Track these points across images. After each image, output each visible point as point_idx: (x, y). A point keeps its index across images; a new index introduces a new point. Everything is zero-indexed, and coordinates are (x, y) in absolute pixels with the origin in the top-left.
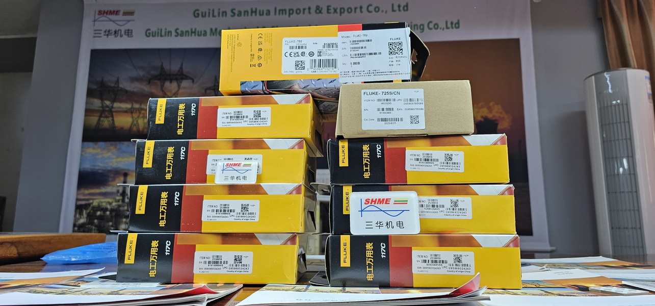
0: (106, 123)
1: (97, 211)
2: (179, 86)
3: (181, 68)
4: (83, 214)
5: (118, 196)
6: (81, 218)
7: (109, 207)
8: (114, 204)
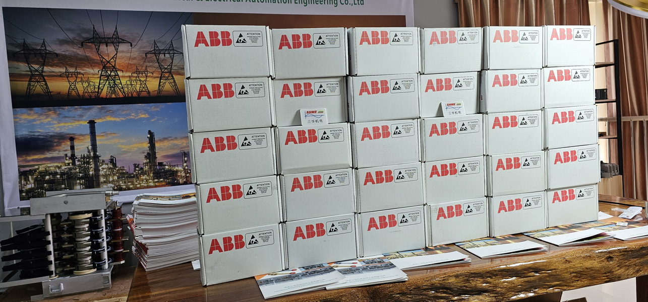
0: (38, 88)
1: (46, 176)
2: (117, 50)
3: (116, 31)
4: (29, 180)
5: (67, 160)
6: (27, 183)
7: (58, 171)
8: (63, 168)
